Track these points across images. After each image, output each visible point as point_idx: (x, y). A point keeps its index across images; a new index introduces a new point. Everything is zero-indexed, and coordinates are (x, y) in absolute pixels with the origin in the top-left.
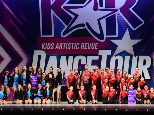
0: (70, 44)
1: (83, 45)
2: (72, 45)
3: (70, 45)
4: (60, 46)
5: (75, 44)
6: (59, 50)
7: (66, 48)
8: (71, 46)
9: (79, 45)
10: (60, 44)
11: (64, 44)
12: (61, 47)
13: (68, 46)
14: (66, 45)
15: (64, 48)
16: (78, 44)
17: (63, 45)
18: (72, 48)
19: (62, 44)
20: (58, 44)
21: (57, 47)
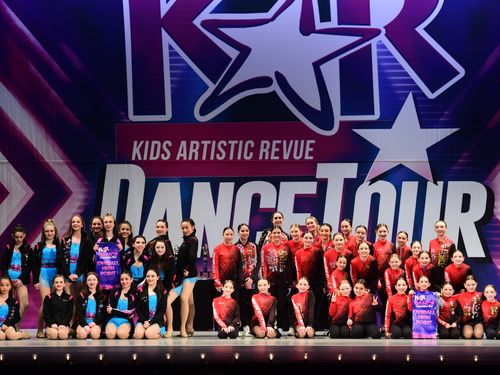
0: (225, 145)
1: (265, 145)
2: (229, 146)
3: (222, 145)
4: (192, 150)
5: (241, 142)
6: (187, 161)
7: (212, 158)
8: (227, 149)
9: (252, 146)
10: (192, 143)
11: (206, 143)
12: (194, 154)
13: (218, 150)
14: (209, 146)
15: (204, 158)
16: (250, 145)
17: (202, 146)
18: (231, 158)
19: (197, 143)
20: (183, 144)
21: (181, 155)
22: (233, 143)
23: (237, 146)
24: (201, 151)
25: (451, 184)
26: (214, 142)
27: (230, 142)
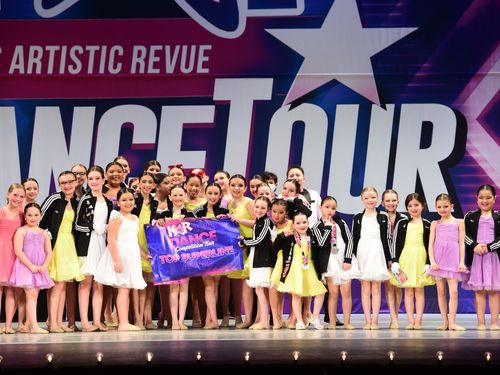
0: (81, 51)
1: (140, 53)
2: (87, 53)
3: (77, 52)
4: (31, 60)
5: (104, 48)
6: (26, 76)
7: (62, 71)
8: (84, 58)
9: (121, 53)
10: (33, 49)
11: (52, 49)
12: (35, 65)
13: (69, 59)
14: (58, 54)
15: (50, 71)
16: (117, 52)
17: (46, 54)
18: (90, 71)
19: (40, 49)
20: (19, 50)
21: (16, 66)
22: (92, 49)
23: (98, 54)
24: (45, 61)
25: (405, 107)
26: (64, 48)
27: (88, 48)
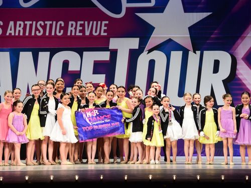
0: (43, 24)
1: (72, 25)
2: (46, 25)
3: (40, 24)
4: (18, 28)
5: (54, 22)
6: (15, 36)
7: (33, 34)
8: (44, 27)
9: (63, 25)
10: (18, 23)
11: (28, 23)
12: (19, 31)
13: (37, 28)
14: (31, 26)
15: (27, 34)
16: (61, 24)
17: (25, 25)
18: (47, 34)
19: (22, 23)
20: (12, 23)
21: (10, 31)
22: (48, 23)
23: (51, 25)
24: (25, 29)
25: (205, 52)
26: (34, 23)
27: (46, 22)
